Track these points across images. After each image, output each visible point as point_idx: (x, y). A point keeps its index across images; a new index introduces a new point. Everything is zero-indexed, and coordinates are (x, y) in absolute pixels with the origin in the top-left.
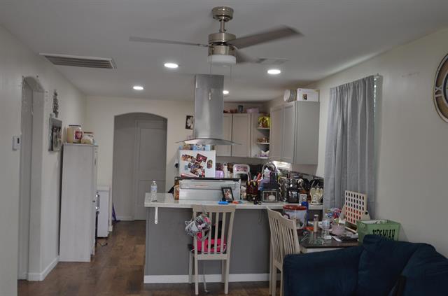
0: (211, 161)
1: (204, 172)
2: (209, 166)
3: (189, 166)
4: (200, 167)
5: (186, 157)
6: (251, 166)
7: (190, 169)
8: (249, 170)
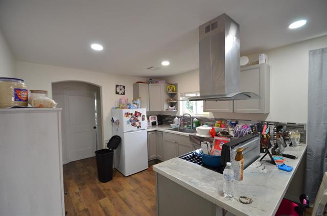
0: (144, 116)
1: (140, 124)
2: (143, 119)
3: (130, 121)
4: (138, 121)
5: (127, 114)
6: (158, 116)
7: (131, 123)
8: (157, 119)
